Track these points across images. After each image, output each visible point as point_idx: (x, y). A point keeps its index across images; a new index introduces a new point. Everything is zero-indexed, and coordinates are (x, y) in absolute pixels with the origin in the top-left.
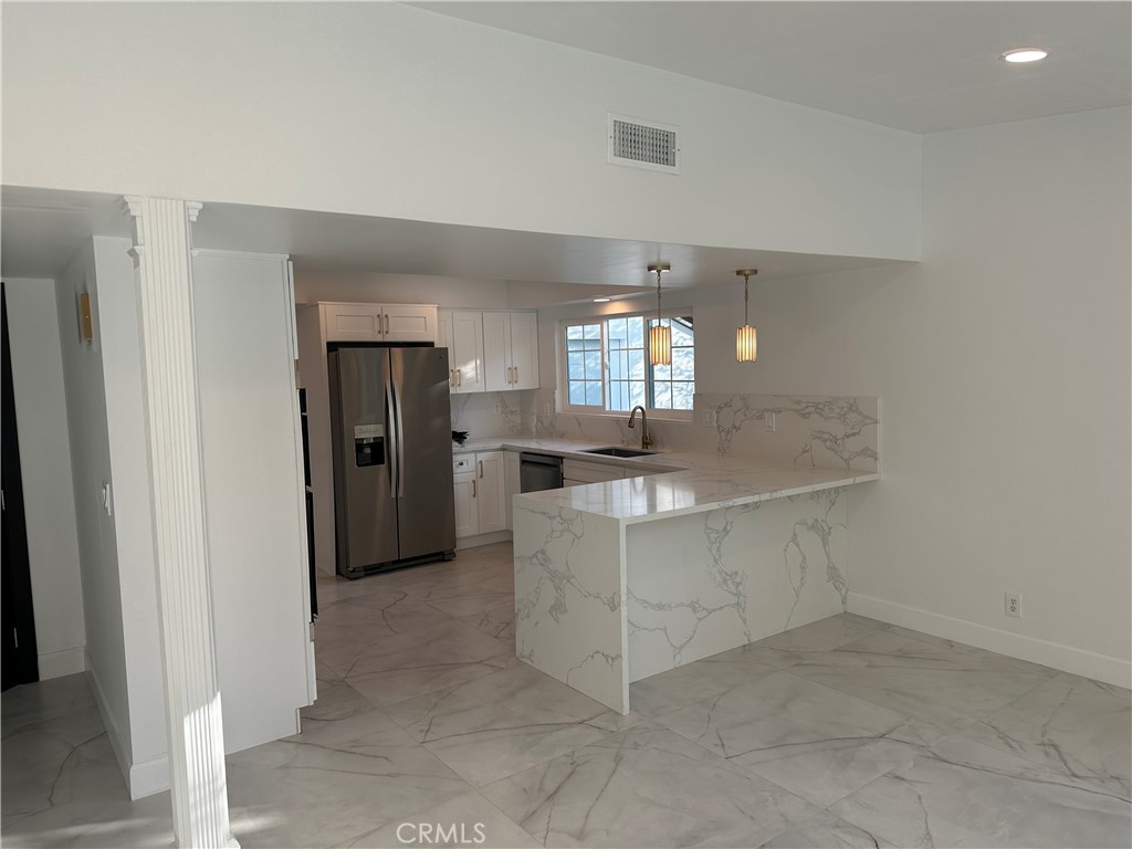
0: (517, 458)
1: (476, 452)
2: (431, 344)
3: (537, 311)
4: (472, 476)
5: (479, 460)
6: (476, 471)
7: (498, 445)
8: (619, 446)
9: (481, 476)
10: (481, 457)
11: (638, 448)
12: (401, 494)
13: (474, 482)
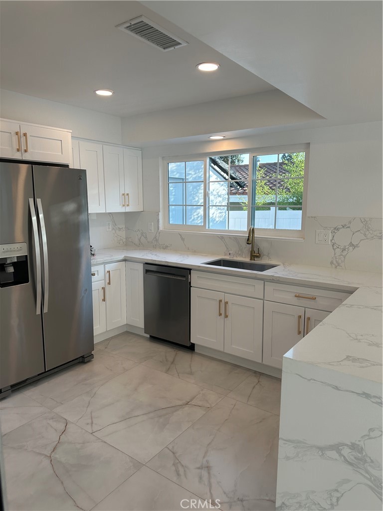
0: (140, 268)
1: (105, 263)
2: (67, 166)
3: (142, 149)
4: (102, 284)
5: (107, 270)
6: (105, 280)
7: (121, 257)
8: (227, 258)
9: (109, 283)
10: (109, 267)
11: (247, 259)
12: (45, 310)
13: (104, 289)
